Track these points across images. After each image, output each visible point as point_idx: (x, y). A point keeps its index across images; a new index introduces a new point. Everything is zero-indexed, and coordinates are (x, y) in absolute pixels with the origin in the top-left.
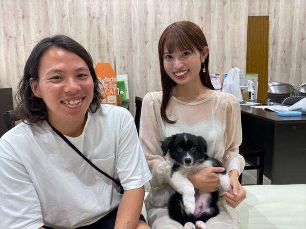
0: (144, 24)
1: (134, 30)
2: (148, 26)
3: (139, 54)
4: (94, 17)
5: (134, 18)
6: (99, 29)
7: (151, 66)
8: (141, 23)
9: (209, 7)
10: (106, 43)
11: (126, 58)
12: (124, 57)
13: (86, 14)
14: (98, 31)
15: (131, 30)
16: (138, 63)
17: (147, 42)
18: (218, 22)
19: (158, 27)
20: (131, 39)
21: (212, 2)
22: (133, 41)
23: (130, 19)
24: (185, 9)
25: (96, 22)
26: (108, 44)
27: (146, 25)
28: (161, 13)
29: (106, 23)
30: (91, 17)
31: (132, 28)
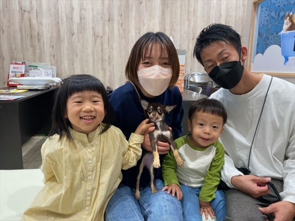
0: (70, 19)
1: (62, 24)
2: (74, 21)
3: (66, 45)
4: (25, 11)
5: (62, 13)
6: (30, 22)
7: (77, 55)
8: (67, 18)
9: (127, 6)
10: (37, 34)
11: (54, 47)
12: (53, 47)
13: (18, 8)
14: (29, 23)
15: (59, 23)
16: (66, 52)
17: (74, 34)
18: (135, 19)
19: (83, 22)
20: (59, 31)
21: (130, 1)
22: (61, 33)
23: (58, 14)
24: (106, 7)
25: (27, 15)
26: (38, 34)
27: (71, 19)
28: (85, 10)
29: (36, 16)
30: (22, 11)
31: (60, 22)
